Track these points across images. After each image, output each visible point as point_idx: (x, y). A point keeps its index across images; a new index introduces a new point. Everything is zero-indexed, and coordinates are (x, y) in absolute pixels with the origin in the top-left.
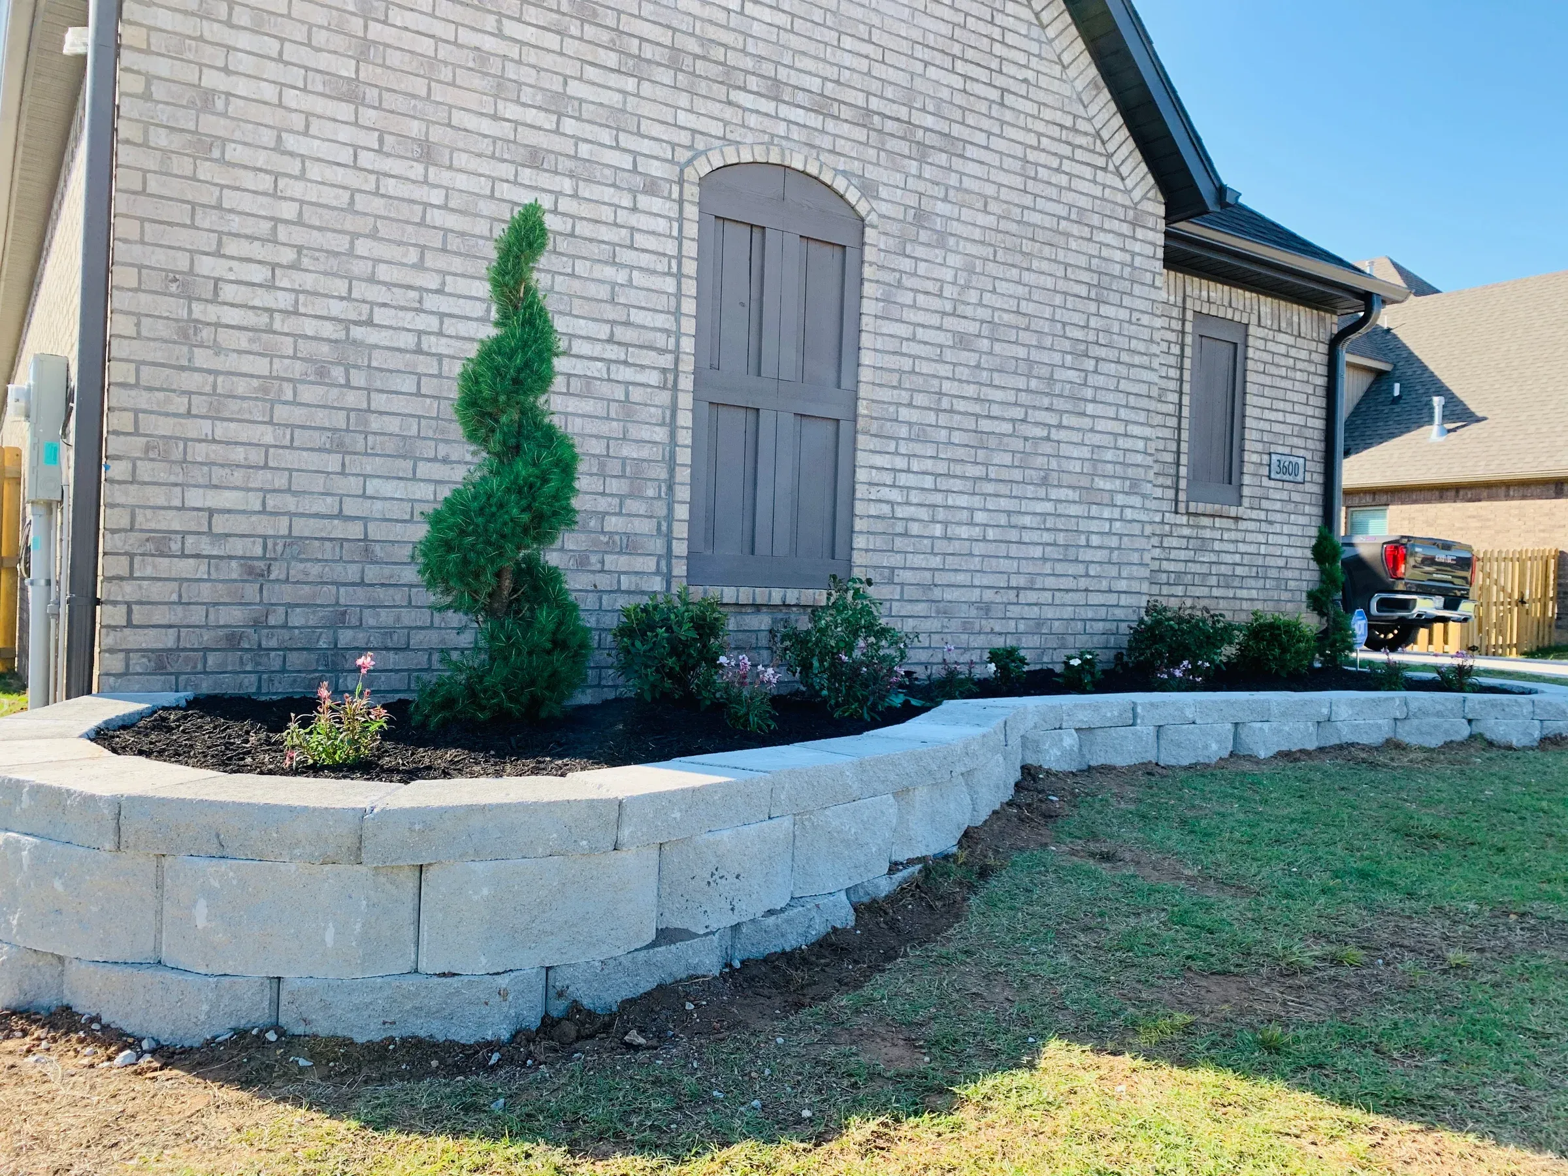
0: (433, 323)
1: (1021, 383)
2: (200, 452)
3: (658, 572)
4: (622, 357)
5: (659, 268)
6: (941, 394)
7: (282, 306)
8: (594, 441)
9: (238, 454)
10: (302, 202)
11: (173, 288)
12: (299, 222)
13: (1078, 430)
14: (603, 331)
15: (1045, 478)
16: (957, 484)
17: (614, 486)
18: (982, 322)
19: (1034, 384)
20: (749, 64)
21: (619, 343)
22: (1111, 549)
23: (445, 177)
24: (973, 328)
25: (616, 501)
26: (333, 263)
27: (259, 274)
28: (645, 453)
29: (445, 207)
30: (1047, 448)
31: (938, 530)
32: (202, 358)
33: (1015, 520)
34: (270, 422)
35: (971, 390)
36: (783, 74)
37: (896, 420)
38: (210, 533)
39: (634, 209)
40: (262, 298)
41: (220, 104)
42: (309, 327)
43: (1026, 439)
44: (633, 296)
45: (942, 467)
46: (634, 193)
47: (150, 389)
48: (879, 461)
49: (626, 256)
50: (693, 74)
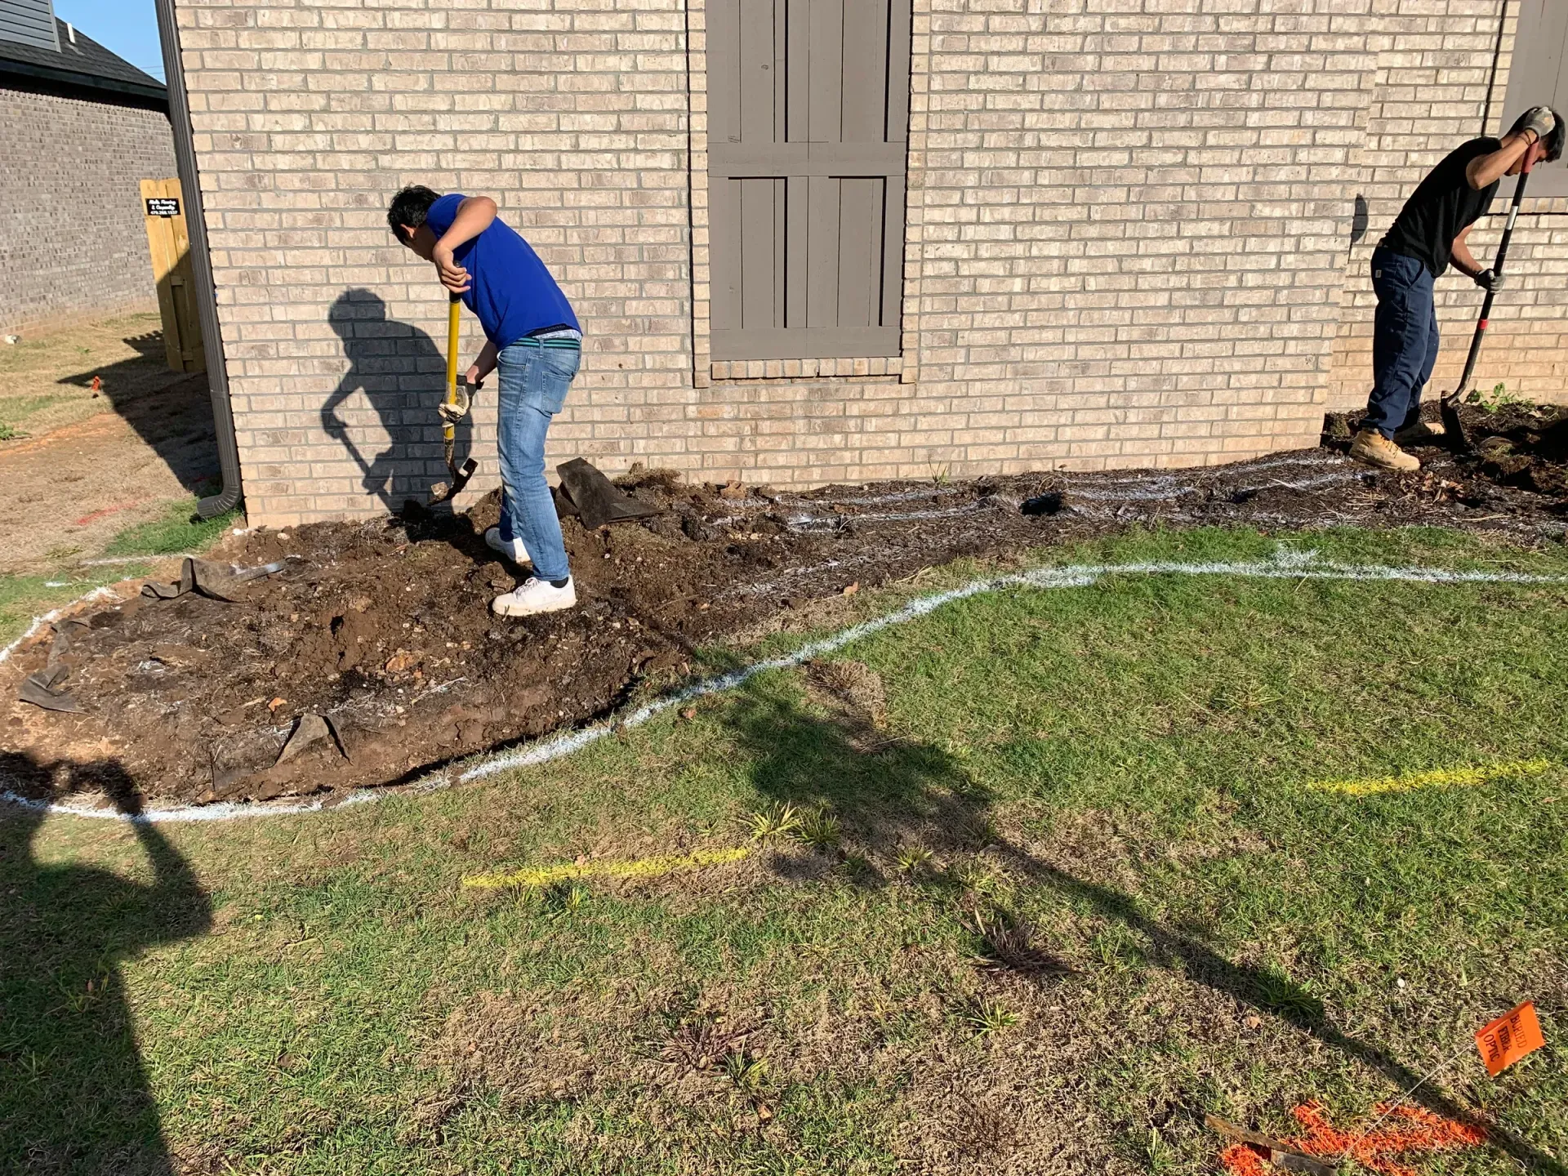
0: (449, 141)
1: (1144, 101)
2: (277, 276)
3: (682, 350)
4: (632, 145)
5: (666, 47)
6: (1023, 130)
7: (321, 147)
8: (609, 231)
9: (307, 276)
10: (324, 51)
11: (238, 145)
12: (325, 70)
13: (1232, 148)
14: (610, 122)
15: (1177, 212)
16: (1048, 232)
17: (632, 272)
18: (1085, 35)
19: (1163, 100)
21: (627, 132)
22: (1278, 289)
24: (1070, 44)
26: (356, 101)
27: (298, 122)
28: (662, 237)
29: (446, 29)
30: (1183, 176)
31: (1018, 285)
32: (267, 201)
33: (1126, 265)
34: (326, 247)
35: (1066, 121)
37: (962, 168)
38: (295, 340)
40: (305, 143)
42: (345, 162)
43: (1149, 168)
44: (641, 81)
45: (1024, 214)
47: (234, 231)
48: (936, 215)
49: (628, 42)
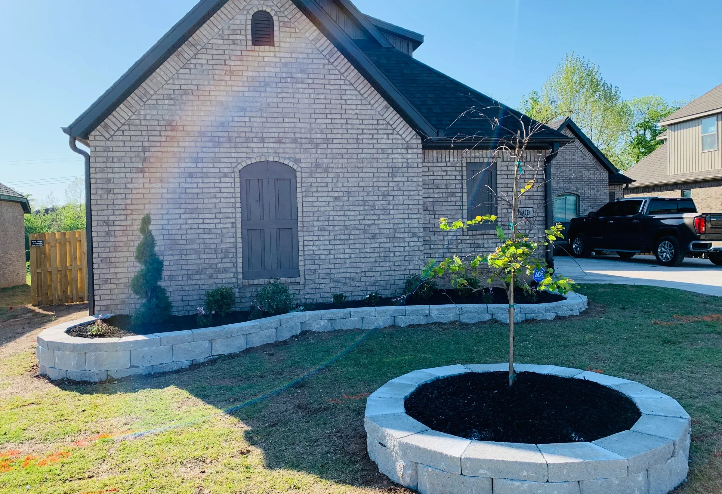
1: (362, 208)
2: (113, 260)
3: (234, 277)
4: (219, 222)
5: (229, 196)
6: (329, 216)
7: (129, 224)
8: (212, 245)
9: (121, 260)
10: (132, 199)
11: (105, 224)
12: (132, 204)
13: (387, 219)
14: (213, 216)
15: (374, 236)
16: (338, 242)
17: (219, 256)
18: (344, 192)
19: (366, 207)
20: (253, 135)
21: (218, 218)
23: (167, 185)
24: (340, 194)
25: (220, 259)
27: (123, 218)
28: (228, 246)
29: (167, 193)
30: (374, 227)
31: (332, 257)
32: (112, 239)
33: (362, 251)
34: (128, 251)
35: (341, 213)
36: (265, 135)
37: (313, 226)
38: (116, 278)
39: (220, 182)
40: (124, 223)
41: (112, 181)
43: (365, 225)
44: (222, 205)
45: (332, 238)
46: (220, 178)
47: (101, 247)
48: (307, 238)
49: (218, 195)
50: (236, 142)
